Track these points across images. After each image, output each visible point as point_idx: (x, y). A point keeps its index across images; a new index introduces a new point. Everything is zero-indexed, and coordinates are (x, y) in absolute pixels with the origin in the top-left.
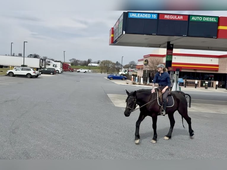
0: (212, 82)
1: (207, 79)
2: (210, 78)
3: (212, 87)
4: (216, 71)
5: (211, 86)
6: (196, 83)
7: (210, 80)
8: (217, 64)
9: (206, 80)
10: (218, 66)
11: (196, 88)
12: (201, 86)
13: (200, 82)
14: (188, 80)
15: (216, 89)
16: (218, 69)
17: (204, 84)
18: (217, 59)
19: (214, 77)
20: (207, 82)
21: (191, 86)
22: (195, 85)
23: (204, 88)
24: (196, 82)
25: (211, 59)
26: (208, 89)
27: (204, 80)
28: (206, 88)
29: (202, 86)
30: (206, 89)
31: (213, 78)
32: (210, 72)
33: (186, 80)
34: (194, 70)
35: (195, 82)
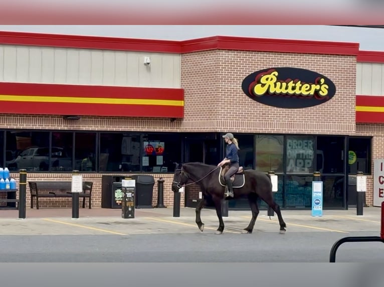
0: (156, 177)
1: (133, 168)
2: (145, 161)
3: (160, 204)
4: (173, 120)
5: (155, 201)
6: (74, 190)
7: (149, 169)
8: (175, 84)
9: (126, 169)
10: (178, 94)
11: (76, 215)
12: (103, 206)
13: (97, 180)
14: (35, 177)
15: (176, 213)
16: (181, 109)
17: (118, 194)
18: (173, 61)
19: (165, 155)
20: (129, 183)
21: (55, 205)
22: (70, 199)
23: (116, 216)
24: (77, 182)
25: (146, 58)
26: (136, 219)
27: (119, 171)
28: (128, 214)
29: (108, 202)
30: (126, 217)
31: (160, 160)
32: (145, 129)
33: (23, 178)
34: (67, 118)
35: (69, 185)
